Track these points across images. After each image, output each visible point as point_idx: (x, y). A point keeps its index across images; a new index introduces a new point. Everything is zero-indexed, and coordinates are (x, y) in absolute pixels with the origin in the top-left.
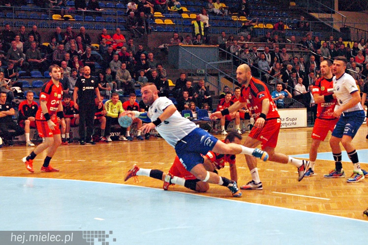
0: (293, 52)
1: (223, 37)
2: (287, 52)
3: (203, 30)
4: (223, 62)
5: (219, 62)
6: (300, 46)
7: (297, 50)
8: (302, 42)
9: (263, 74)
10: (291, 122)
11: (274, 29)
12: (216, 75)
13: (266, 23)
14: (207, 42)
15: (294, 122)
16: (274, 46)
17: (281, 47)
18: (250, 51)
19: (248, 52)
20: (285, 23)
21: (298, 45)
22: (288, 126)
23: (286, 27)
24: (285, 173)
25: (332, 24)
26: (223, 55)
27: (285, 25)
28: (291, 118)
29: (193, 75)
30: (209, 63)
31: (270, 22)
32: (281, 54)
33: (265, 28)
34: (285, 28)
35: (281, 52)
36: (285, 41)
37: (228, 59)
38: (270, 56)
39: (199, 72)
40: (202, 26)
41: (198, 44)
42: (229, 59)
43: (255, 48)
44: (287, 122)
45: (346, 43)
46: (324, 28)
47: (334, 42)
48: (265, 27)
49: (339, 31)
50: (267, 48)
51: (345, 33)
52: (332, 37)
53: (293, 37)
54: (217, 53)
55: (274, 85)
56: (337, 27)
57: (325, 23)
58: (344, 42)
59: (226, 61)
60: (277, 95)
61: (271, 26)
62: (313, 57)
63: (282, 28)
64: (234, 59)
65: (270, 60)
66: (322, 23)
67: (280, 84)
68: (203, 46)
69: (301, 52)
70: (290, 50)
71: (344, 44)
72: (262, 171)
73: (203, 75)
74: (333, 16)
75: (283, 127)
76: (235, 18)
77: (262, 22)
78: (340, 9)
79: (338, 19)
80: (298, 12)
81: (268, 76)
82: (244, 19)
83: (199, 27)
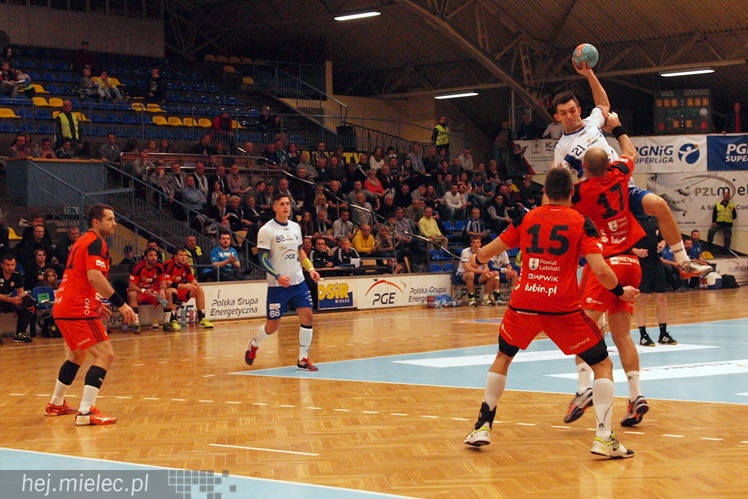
0: (249, 172)
1: (111, 144)
2: (241, 172)
3: (77, 128)
4: (114, 191)
5: (104, 192)
6: (264, 160)
7: (258, 168)
8: (266, 153)
9: (193, 214)
10: (248, 306)
11: (213, 127)
13: (197, 116)
14: (84, 152)
15: (253, 306)
17: (229, 163)
18: (167, 170)
19: (162, 172)
20: (234, 118)
21: (260, 160)
22: (242, 315)
23: (235, 125)
24: (234, 405)
25: (321, 119)
26: (115, 178)
27: (234, 122)
28: (248, 298)
29: (57, 218)
30: (87, 195)
31: (206, 115)
33: (196, 127)
34: (234, 127)
35: (227, 172)
36: (235, 151)
37: (126, 185)
38: (206, 180)
39: (67, 211)
40: (76, 123)
41: (67, 156)
42: (128, 186)
43: (177, 165)
44: (240, 307)
45: (348, 156)
46: (307, 128)
47: (326, 153)
48: (195, 124)
49: (335, 132)
50: (201, 165)
51: (346, 136)
52: (322, 144)
53: (249, 144)
54: (103, 174)
55: (215, 235)
56: (331, 126)
57: (310, 117)
58: (345, 154)
59: (121, 190)
60: (221, 255)
61: (208, 123)
62: (285, 181)
63: (229, 128)
65: (205, 188)
66: (304, 118)
67: (226, 233)
68: (77, 160)
69: (266, 173)
70: (243, 168)
71: (344, 159)
72: (190, 404)
73: (76, 217)
74: (324, 105)
75: (232, 316)
76: (137, 107)
77: (189, 115)
78: (335, 92)
79: (333, 110)
80: (259, 97)
81: (202, 218)
82: (155, 108)
83: (70, 123)
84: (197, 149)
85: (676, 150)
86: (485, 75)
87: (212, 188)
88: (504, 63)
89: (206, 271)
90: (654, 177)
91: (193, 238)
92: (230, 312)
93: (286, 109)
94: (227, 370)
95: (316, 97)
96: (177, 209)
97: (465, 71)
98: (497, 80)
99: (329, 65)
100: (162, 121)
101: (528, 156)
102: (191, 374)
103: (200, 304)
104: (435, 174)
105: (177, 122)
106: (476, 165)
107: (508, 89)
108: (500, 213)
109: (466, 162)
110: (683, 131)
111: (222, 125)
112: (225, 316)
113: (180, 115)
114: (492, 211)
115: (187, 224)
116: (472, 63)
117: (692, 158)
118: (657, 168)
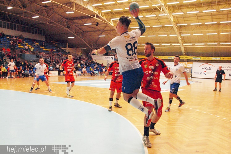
1: (37, 52)
4: (37, 58)
8: (58, 54)
12: (35, 62)
13: (49, 49)
15: (55, 74)
17: (53, 55)
20: (54, 50)
21: (57, 55)
29: (29, 61)
30: (33, 59)
35: (53, 57)
46: (64, 52)
54: (36, 56)
56: (67, 52)
57: (64, 50)
60: (50, 68)
61: (50, 50)
68: (32, 54)
73: (31, 61)
74: (66, 49)
76: (41, 47)
78: (68, 47)
79: (68, 49)
80: (58, 47)
81: (49, 62)
82: (43, 48)
83: (32, 49)
84: (49, 53)
85: (111, 58)
86: (88, 47)
87: (50, 59)
88: (90, 45)
90: (108, 61)
93: (62, 49)
95: (65, 48)
97: (85, 46)
98: (89, 47)
99: (67, 44)
100: (44, 49)
101: (92, 57)
104: (80, 59)
105: (46, 50)
106: (86, 58)
107: (90, 49)
108: (88, 64)
109: (84, 57)
110: (112, 55)
111: (52, 50)
113: (47, 49)
114: (87, 64)
116: (86, 45)
117: (112, 59)
118: (108, 60)
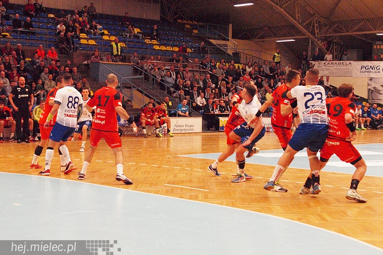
1: (135, 57)
2: (190, 71)
3: (119, 50)
4: (134, 77)
5: (132, 77)
7: (197, 69)
9: (168, 88)
10: (189, 128)
11: (179, 51)
12: (130, 88)
13: (173, 46)
15: (192, 128)
16: (179, 66)
17: (185, 66)
18: (159, 69)
19: (157, 70)
22: (187, 132)
23: (189, 50)
24: (177, 169)
25: (227, 50)
26: (136, 71)
28: (190, 124)
30: (124, 78)
31: (176, 46)
32: (184, 72)
33: (172, 51)
34: (188, 51)
35: (184, 70)
36: (188, 62)
37: (141, 75)
38: (175, 73)
40: (119, 47)
41: (116, 61)
43: (163, 67)
44: (186, 128)
45: (237, 65)
46: (220, 53)
48: (172, 49)
49: (232, 55)
50: (173, 67)
51: (236, 57)
54: (131, 71)
55: (177, 97)
56: (230, 52)
57: (221, 48)
58: (235, 65)
59: (139, 76)
62: (209, 75)
63: (186, 51)
64: (145, 75)
65: (174, 77)
66: (219, 48)
68: (120, 63)
69: (200, 71)
70: (191, 69)
72: (159, 167)
74: (227, 43)
75: (182, 132)
76: (147, 41)
77: (169, 45)
78: (233, 38)
79: (232, 45)
80: (199, 39)
81: (172, 89)
82: (155, 42)
83: (117, 47)
86: (299, 33)
87: (177, 78)
88: (307, 27)
89: (172, 112)
91: (168, 98)
92: (182, 130)
93: (213, 44)
94: (176, 154)
95: (223, 39)
96: (162, 86)
97: (290, 30)
99: (230, 26)
100: (157, 48)
102: (161, 155)
103: (169, 126)
105: (164, 48)
107: (308, 39)
111: (183, 50)
112: (179, 132)
113: (166, 45)
115: (166, 92)
116: (293, 27)
